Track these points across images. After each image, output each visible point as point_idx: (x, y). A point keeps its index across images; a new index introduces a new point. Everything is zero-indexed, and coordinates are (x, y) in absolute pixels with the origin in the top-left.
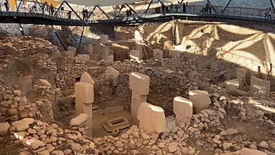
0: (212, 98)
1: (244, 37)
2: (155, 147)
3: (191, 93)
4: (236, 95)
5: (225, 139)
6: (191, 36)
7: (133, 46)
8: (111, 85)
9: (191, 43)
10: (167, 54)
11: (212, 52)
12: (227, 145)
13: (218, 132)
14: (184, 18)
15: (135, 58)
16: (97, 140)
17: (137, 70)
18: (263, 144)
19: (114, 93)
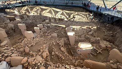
0: (43, 25)
1: (47, 9)
2: (33, 41)
3: (38, 26)
4: (48, 23)
5: (48, 33)
6: (34, 10)
7: (16, 15)
8: (12, 29)
9: (34, 12)
10: (28, 16)
11: (40, 14)
12: (49, 34)
13: (47, 32)
14: (30, 5)
15: (18, 19)
16: (14, 46)
17: (20, 23)
18: (56, 32)
19: (14, 32)
